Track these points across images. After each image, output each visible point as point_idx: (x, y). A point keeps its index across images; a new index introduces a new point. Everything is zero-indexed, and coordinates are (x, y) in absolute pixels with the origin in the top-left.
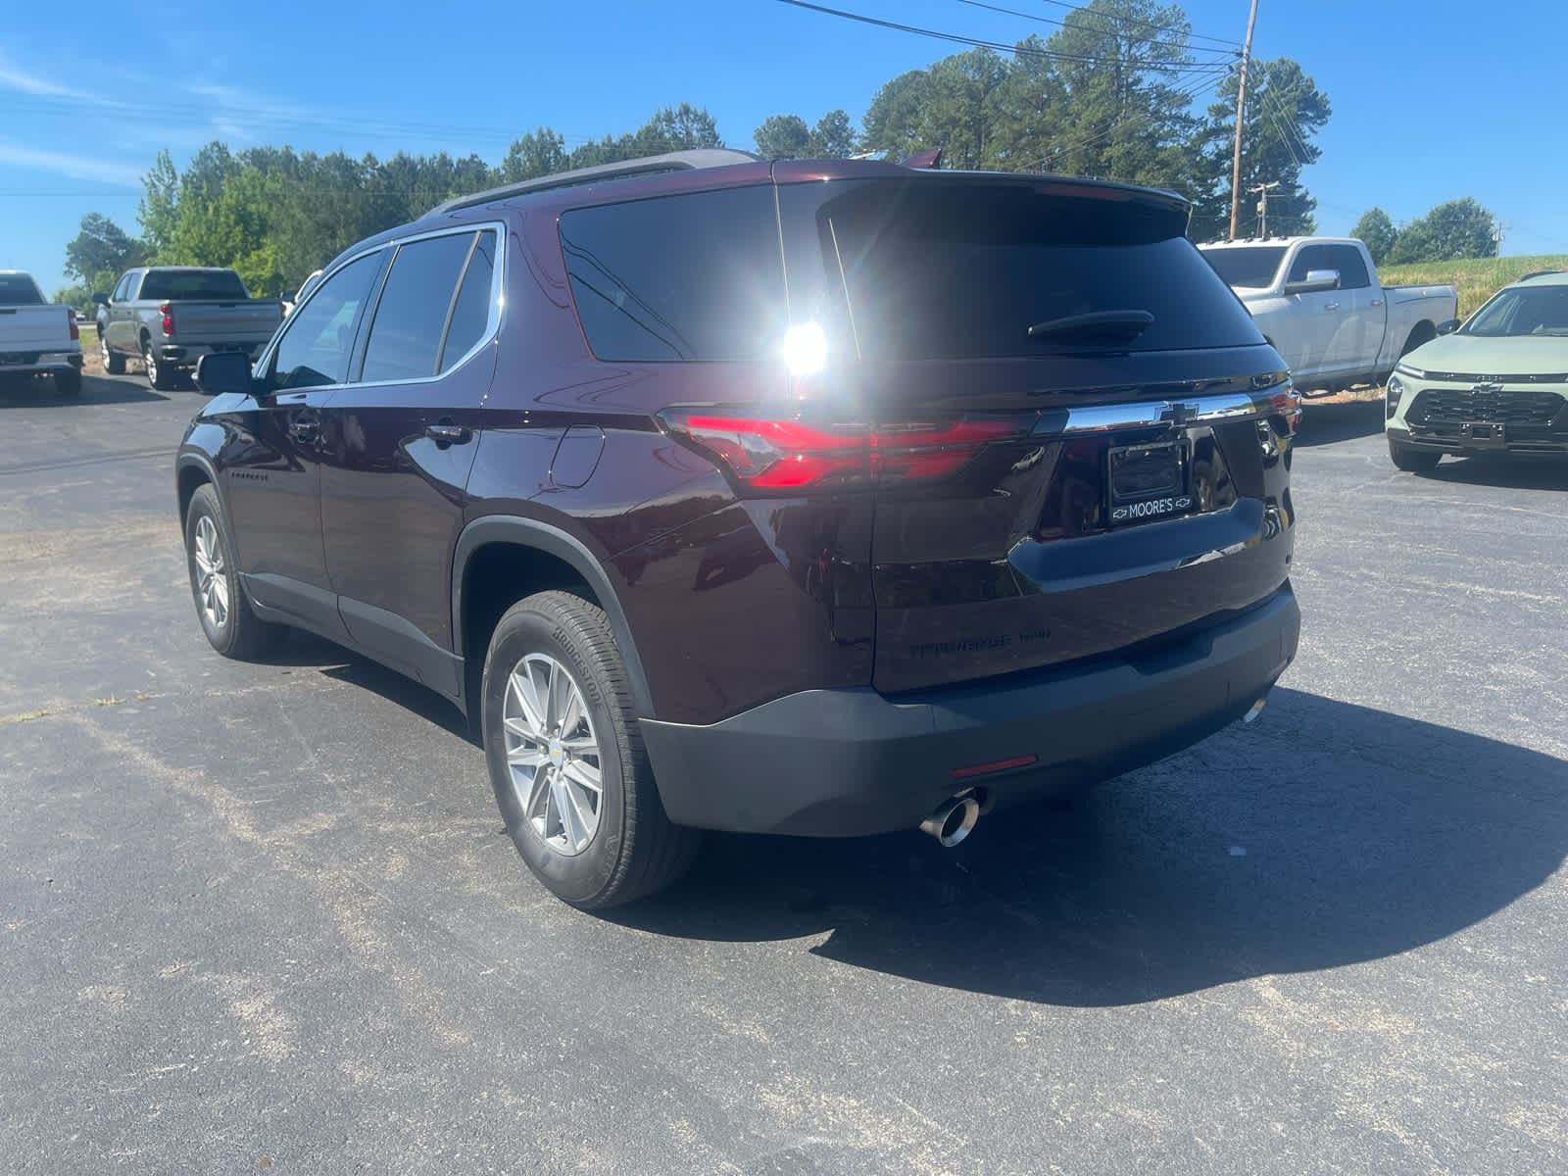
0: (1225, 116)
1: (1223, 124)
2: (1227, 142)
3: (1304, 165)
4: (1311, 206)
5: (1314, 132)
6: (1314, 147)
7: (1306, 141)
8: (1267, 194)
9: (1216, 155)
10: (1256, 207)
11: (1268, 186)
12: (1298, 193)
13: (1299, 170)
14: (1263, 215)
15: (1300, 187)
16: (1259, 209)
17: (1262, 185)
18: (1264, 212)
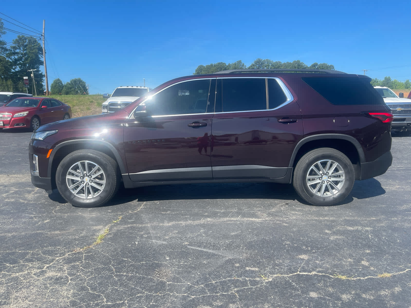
0: (16, 49)
1: (16, 52)
2: (18, 57)
3: (41, 66)
4: (44, 76)
5: (42, 57)
6: (43, 61)
7: (41, 59)
8: (33, 72)
9: (15, 60)
10: (31, 75)
11: (34, 70)
12: (40, 73)
13: (40, 66)
14: (33, 78)
15: (40, 71)
16: (32, 76)
17: (32, 70)
18: (33, 76)
